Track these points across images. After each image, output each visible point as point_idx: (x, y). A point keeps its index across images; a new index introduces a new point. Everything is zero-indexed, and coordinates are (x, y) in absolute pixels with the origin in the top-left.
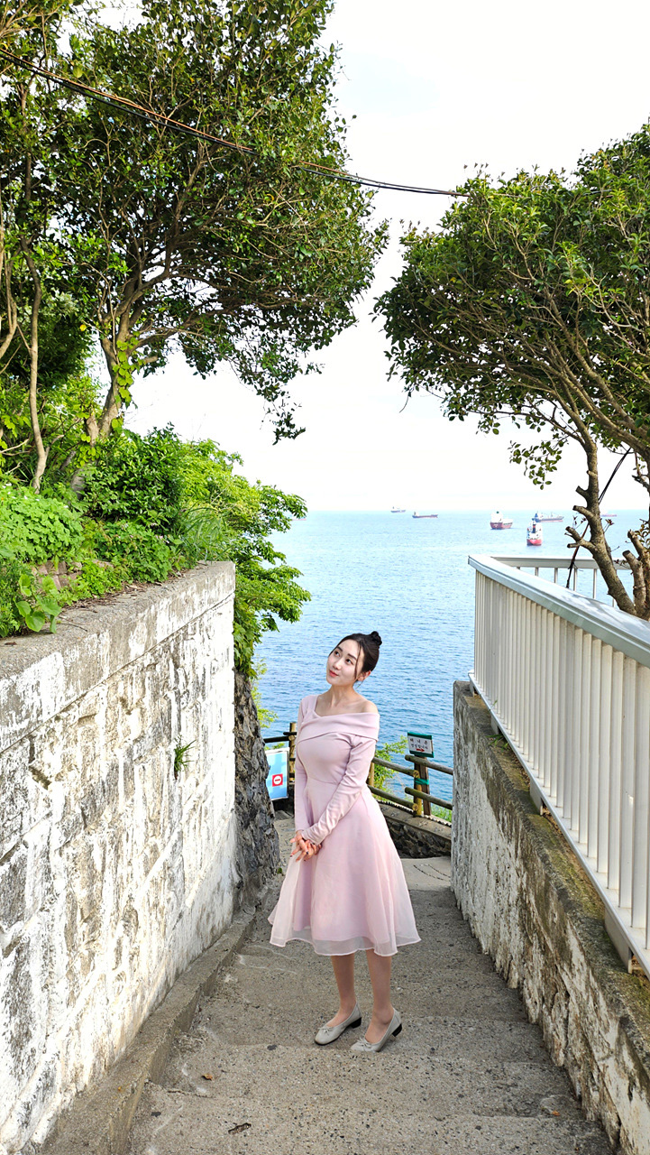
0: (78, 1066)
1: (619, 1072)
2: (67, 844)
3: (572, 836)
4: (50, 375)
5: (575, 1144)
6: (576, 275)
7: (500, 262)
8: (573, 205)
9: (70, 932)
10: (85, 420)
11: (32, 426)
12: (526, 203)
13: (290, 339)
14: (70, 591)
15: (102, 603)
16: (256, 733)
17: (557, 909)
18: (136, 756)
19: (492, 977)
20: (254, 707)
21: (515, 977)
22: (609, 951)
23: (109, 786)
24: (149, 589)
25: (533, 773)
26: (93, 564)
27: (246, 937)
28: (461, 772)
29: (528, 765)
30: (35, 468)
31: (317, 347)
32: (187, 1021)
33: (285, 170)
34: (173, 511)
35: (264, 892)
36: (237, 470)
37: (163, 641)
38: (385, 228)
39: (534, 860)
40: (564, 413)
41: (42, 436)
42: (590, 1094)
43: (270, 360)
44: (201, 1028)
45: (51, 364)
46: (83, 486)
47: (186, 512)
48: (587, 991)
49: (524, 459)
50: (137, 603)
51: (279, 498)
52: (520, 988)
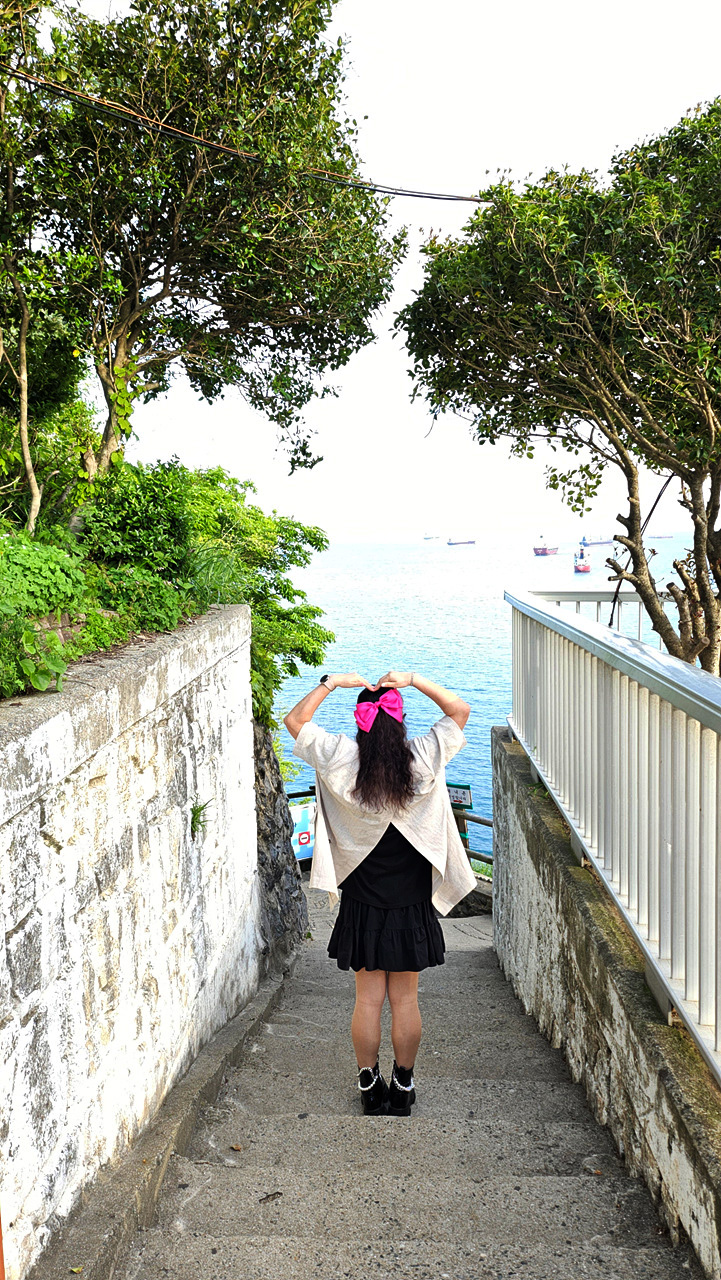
0: (101, 1138)
1: (659, 1126)
2: (82, 910)
3: (613, 887)
4: (41, 405)
5: (616, 1202)
6: (608, 289)
7: (527, 276)
8: (604, 211)
9: (87, 1001)
10: (82, 455)
11: (24, 462)
12: (552, 211)
13: (303, 359)
14: (75, 644)
15: (107, 656)
16: (279, 789)
17: (597, 963)
18: (150, 817)
19: (534, 1038)
20: (276, 761)
21: (559, 1036)
22: (649, 1003)
23: (123, 849)
24: (158, 639)
25: (573, 823)
26: (97, 615)
27: (274, 1005)
28: (501, 824)
29: (569, 815)
30: (29, 507)
31: (333, 367)
32: (213, 1092)
33: (293, 178)
34: (180, 552)
35: (292, 959)
36: (251, 500)
37: (176, 695)
38: (404, 235)
39: (575, 915)
40: (602, 434)
41: (35, 471)
42: (632, 1151)
43: (282, 382)
44: (229, 1100)
45: (42, 393)
46: (81, 526)
47: (196, 553)
48: (627, 1046)
49: (561, 484)
50: (146, 655)
51: (298, 530)
52: (563, 1047)
